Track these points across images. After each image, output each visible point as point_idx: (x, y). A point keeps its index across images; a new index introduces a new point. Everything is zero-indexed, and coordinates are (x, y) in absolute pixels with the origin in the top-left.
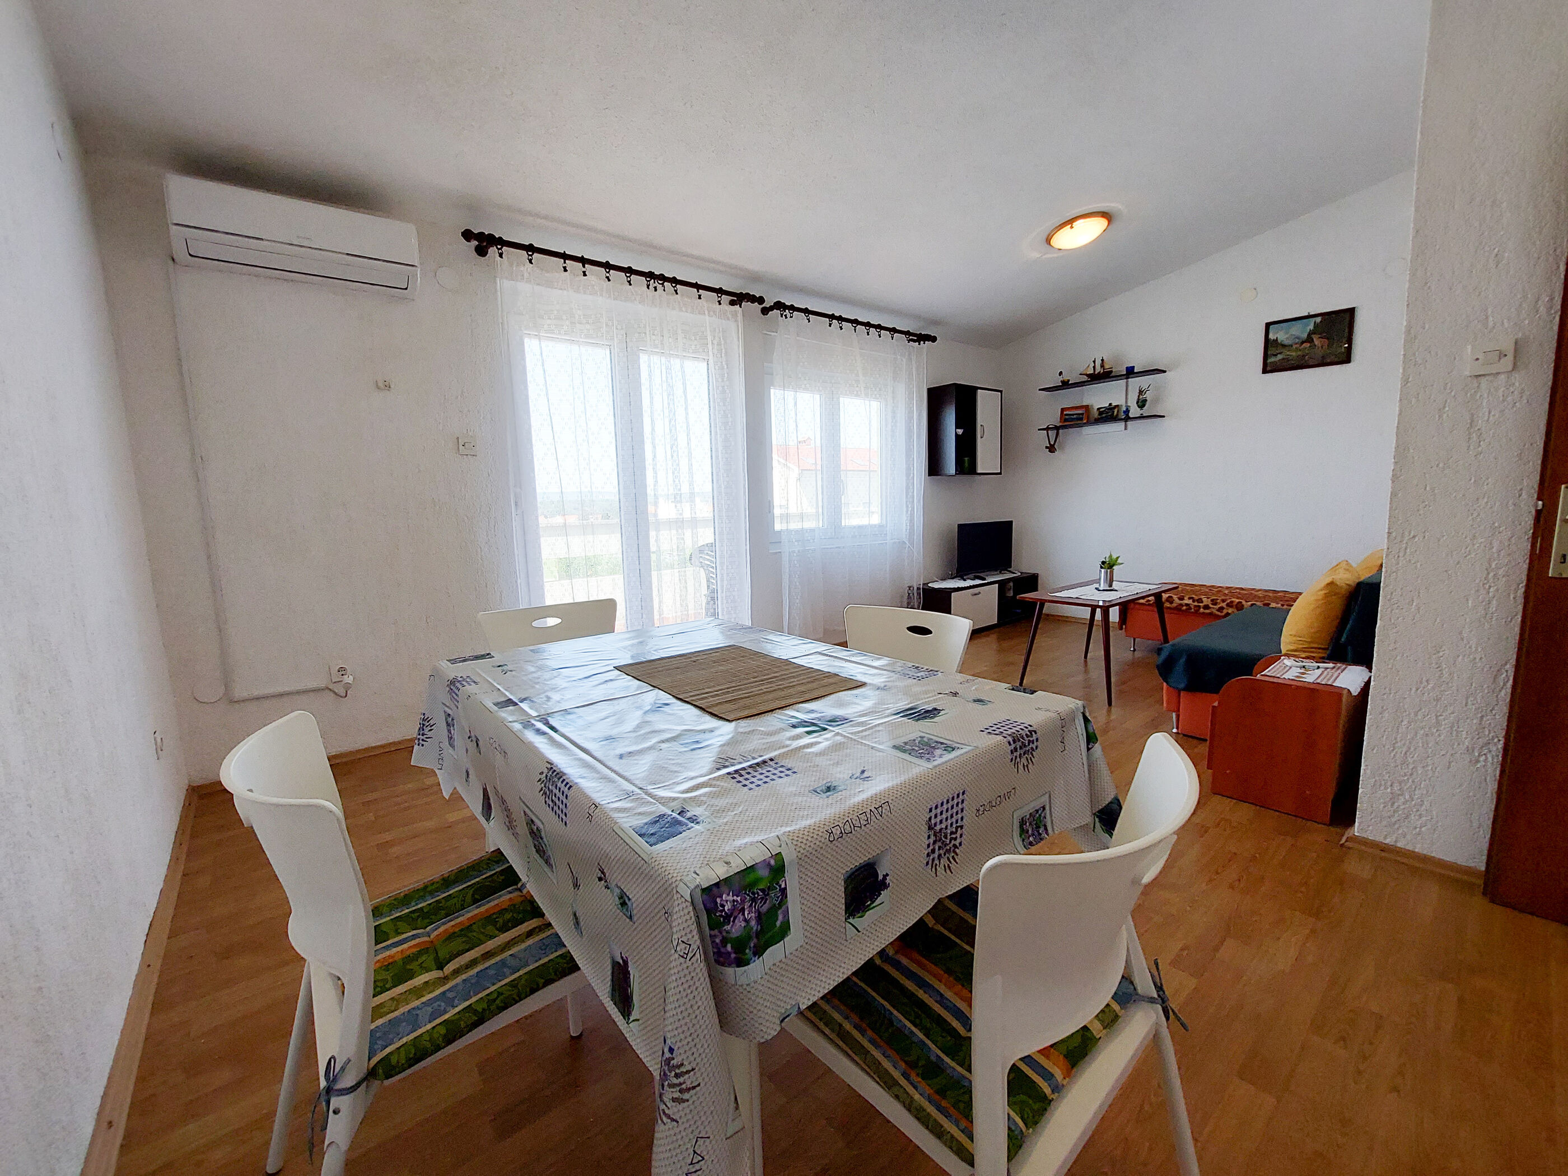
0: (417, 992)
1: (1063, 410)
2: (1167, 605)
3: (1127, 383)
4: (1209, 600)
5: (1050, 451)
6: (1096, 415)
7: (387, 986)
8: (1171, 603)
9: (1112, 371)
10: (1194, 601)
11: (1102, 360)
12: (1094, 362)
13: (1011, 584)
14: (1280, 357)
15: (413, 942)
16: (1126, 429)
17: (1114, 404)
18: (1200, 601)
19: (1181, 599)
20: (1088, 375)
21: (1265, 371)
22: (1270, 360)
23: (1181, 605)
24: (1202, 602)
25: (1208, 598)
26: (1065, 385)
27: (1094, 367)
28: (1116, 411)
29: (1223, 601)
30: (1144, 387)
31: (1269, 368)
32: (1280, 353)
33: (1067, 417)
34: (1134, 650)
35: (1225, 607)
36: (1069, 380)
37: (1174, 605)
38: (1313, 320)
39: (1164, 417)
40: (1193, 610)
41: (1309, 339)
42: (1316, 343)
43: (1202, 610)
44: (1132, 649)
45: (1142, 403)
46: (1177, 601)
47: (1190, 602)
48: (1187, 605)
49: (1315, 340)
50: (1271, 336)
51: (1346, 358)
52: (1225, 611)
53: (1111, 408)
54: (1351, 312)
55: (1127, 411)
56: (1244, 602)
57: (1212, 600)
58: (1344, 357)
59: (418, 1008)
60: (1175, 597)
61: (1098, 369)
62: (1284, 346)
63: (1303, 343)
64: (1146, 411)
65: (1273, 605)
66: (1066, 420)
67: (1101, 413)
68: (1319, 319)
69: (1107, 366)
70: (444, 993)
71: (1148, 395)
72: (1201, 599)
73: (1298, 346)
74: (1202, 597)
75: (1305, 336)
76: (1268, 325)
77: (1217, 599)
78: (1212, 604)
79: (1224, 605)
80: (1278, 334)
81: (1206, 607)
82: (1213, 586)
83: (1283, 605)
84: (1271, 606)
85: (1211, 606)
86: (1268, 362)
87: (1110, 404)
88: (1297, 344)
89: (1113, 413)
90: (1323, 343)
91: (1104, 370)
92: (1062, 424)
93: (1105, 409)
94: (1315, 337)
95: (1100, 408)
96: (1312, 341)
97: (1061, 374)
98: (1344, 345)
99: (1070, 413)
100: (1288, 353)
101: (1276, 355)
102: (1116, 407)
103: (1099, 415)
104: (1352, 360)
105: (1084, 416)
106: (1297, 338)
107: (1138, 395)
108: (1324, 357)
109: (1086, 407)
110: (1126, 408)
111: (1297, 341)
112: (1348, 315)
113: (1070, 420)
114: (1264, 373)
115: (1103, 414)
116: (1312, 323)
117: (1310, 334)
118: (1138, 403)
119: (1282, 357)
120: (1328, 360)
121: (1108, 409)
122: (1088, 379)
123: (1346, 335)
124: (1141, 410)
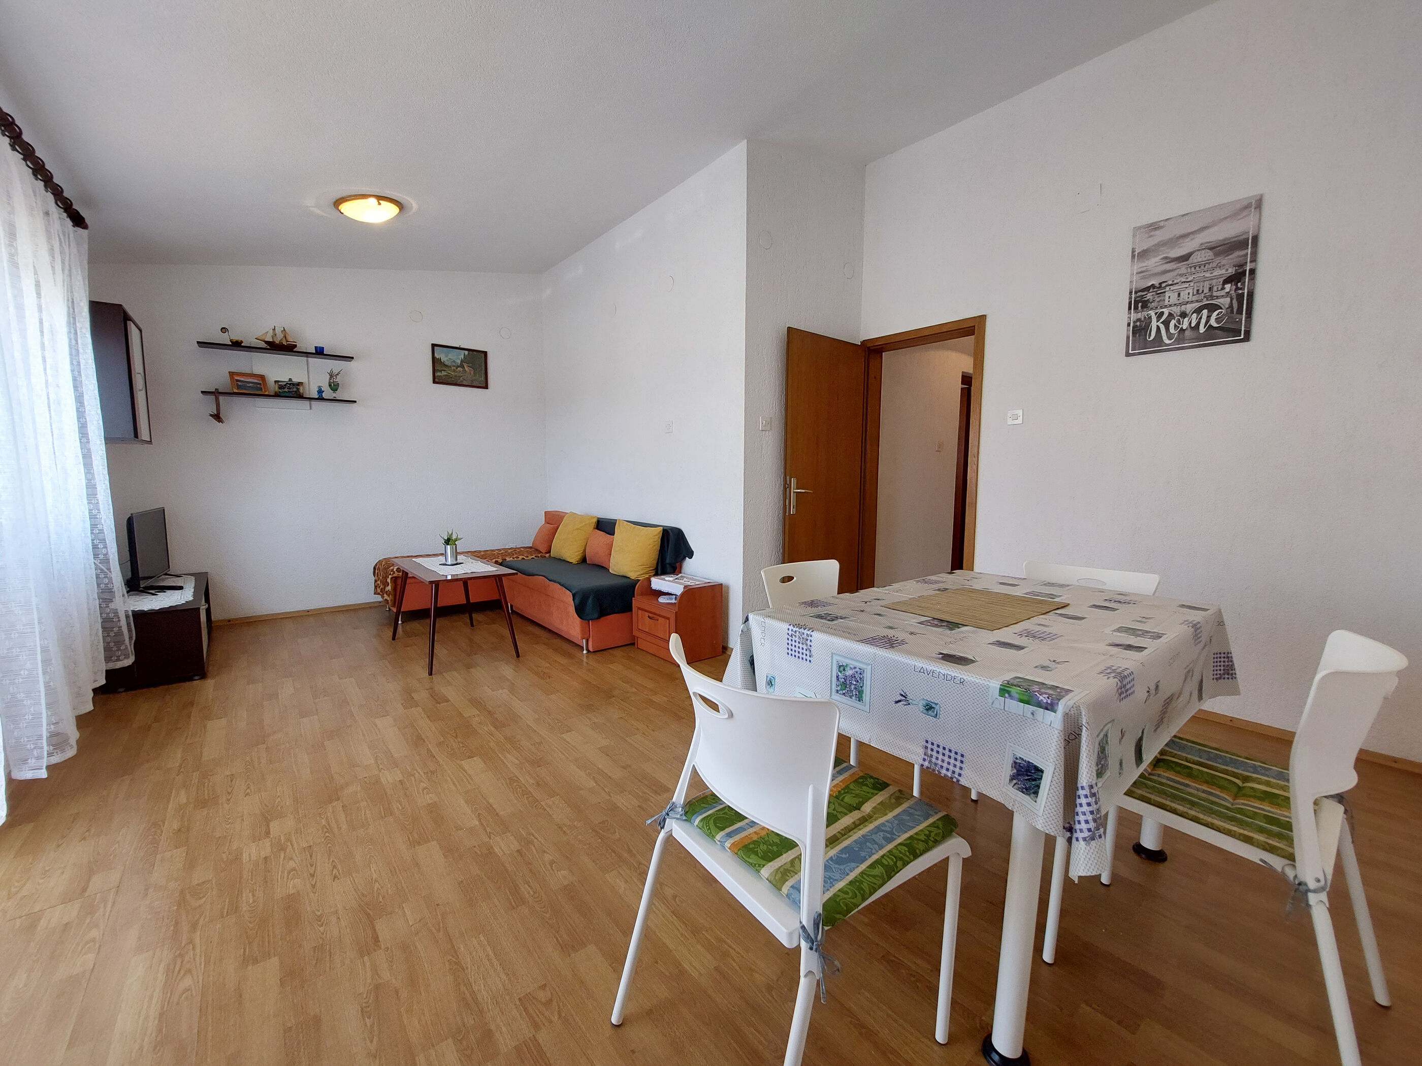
0: (1267, 784)
3: (315, 362)
5: (215, 420)
6: (274, 388)
7: (1283, 798)
9: (295, 346)
11: (285, 331)
12: (275, 330)
14: (444, 373)
15: (1250, 803)
20: (267, 342)
22: (440, 374)
26: (237, 345)
27: (274, 336)
28: (301, 388)
30: (335, 372)
31: (437, 381)
32: (444, 370)
33: (236, 383)
36: (240, 341)
38: (461, 352)
39: (355, 402)
41: (462, 365)
42: (466, 369)
45: (334, 387)
49: (465, 367)
51: (486, 386)
54: (483, 352)
59: (1274, 778)
61: (279, 339)
62: (445, 365)
64: (339, 395)
66: (239, 387)
69: (290, 339)
70: (1253, 773)
71: (338, 379)
73: (455, 368)
75: (459, 362)
80: (440, 354)
86: (436, 374)
87: (290, 380)
88: (454, 366)
89: (298, 389)
90: (470, 370)
91: (287, 341)
92: (235, 391)
93: (285, 383)
94: (465, 365)
95: (278, 381)
96: (463, 367)
97: (224, 330)
98: (483, 376)
99: (242, 379)
100: (449, 372)
101: (441, 371)
102: (300, 384)
103: (280, 388)
104: (489, 387)
105: (262, 386)
106: (454, 361)
107: (328, 376)
108: (472, 381)
109: (262, 377)
110: (320, 387)
111: (454, 364)
112: (483, 355)
113: (245, 388)
114: (433, 383)
115: (284, 388)
116: (462, 355)
117: (462, 361)
118: (330, 385)
119: (445, 374)
120: (474, 384)
121: (290, 384)
122: (266, 346)
123: (483, 369)
124: (334, 393)
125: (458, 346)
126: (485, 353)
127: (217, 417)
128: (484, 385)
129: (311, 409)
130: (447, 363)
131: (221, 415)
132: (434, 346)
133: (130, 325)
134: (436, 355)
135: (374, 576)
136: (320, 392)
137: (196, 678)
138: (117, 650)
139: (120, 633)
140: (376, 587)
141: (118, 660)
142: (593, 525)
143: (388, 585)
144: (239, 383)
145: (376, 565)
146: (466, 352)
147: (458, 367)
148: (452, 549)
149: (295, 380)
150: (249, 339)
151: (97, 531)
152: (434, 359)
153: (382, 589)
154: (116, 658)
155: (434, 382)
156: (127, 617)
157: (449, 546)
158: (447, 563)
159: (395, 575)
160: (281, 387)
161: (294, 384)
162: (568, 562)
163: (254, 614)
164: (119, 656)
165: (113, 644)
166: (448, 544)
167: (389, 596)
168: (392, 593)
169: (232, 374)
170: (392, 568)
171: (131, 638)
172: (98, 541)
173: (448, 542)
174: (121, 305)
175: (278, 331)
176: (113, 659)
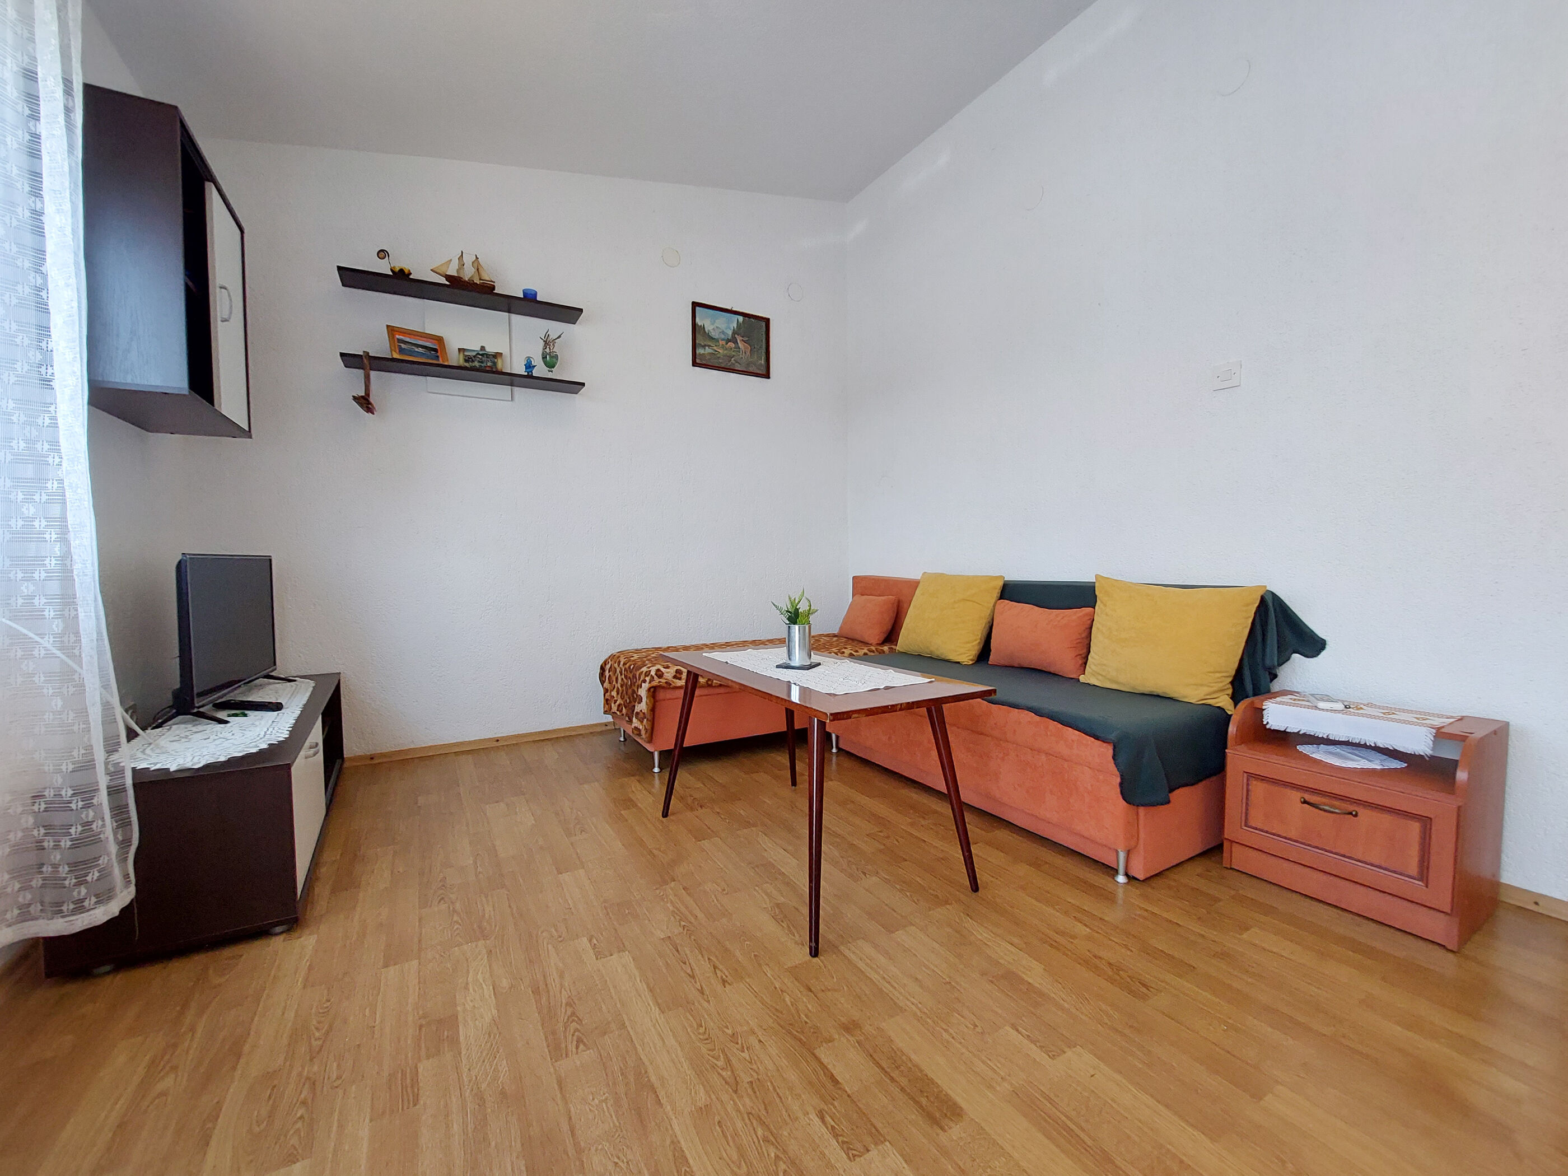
1: (394, 330)
5: (359, 405)
6: (454, 358)
9: (493, 290)
11: (477, 258)
12: (463, 256)
14: (708, 350)
17: (487, 350)
20: (448, 277)
22: (700, 350)
26: (401, 280)
27: (461, 269)
28: (498, 362)
30: (552, 338)
31: (697, 360)
32: (708, 345)
33: (399, 345)
36: (410, 274)
38: (735, 317)
39: (583, 385)
41: (734, 340)
42: (740, 346)
45: (550, 361)
49: (738, 341)
50: (699, 321)
51: (766, 374)
53: (483, 352)
55: (531, 367)
61: (468, 275)
62: (710, 337)
66: (395, 350)
67: (464, 359)
69: (484, 277)
71: (559, 351)
73: (724, 343)
75: (730, 333)
80: (704, 319)
86: (697, 352)
87: (483, 348)
88: (723, 340)
89: (495, 364)
90: (746, 348)
91: (480, 279)
92: (396, 356)
93: (474, 354)
94: (739, 339)
95: (464, 350)
96: (736, 342)
97: (382, 254)
98: (763, 357)
99: (408, 340)
100: (715, 348)
101: (704, 347)
102: (497, 355)
103: (466, 361)
104: (771, 376)
105: (439, 354)
106: (723, 332)
107: (542, 343)
108: (748, 365)
109: (440, 340)
110: (529, 358)
111: (723, 336)
112: (764, 324)
113: (411, 353)
114: (693, 365)
115: (473, 361)
116: (735, 321)
117: (734, 333)
118: (544, 358)
119: (710, 351)
120: (751, 369)
121: (482, 355)
122: (448, 283)
123: (764, 346)
124: (549, 371)
125: (730, 308)
126: (767, 321)
127: (365, 402)
128: (764, 373)
129: (512, 400)
130: (713, 334)
131: (371, 400)
132: (695, 305)
133: (211, 189)
134: (697, 320)
135: (602, 682)
136: (529, 366)
137: (278, 929)
138: (78, 884)
139: (89, 839)
140: (607, 701)
141: (80, 907)
142: (996, 593)
143: (641, 701)
144: (403, 346)
145: (605, 663)
146: (741, 319)
147: (728, 341)
148: (802, 632)
149: (490, 349)
150: (422, 271)
151: (43, 575)
152: (695, 327)
153: (619, 705)
154: (72, 906)
155: (695, 364)
156: (115, 791)
157: (797, 627)
158: (793, 664)
159: (654, 684)
160: (468, 359)
161: (487, 355)
162: (948, 661)
163: (412, 746)
164: (83, 900)
165: (67, 869)
166: (795, 623)
167: (642, 722)
168: (648, 716)
169: (391, 330)
170: (644, 669)
171: (124, 844)
172: (43, 600)
173: (794, 617)
174: (176, 107)
175: (468, 260)
176: (64, 908)
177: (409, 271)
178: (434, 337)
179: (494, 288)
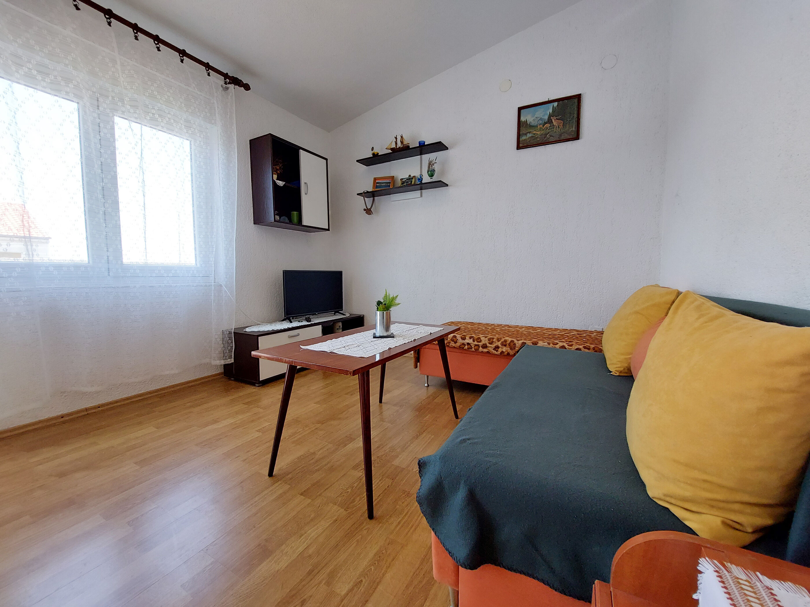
1: (375, 179)
2: (452, 344)
3: (421, 158)
4: (486, 339)
5: (367, 213)
6: (399, 184)
8: (456, 342)
10: (474, 341)
11: (402, 137)
12: (396, 138)
13: (340, 324)
14: (529, 135)
16: (421, 196)
17: (412, 176)
18: (478, 339)
19: (464, 338)
20: (392, 149)
21: (519, 148)
22: (523, 138)
23: (463, 344)
24: (481, 341)
25: (486, 337)
26: (376, 156)
27: (396, 143)
28: (413, 180)
29: (498, 340)
30: (433, 161)
31: (521, 145)
32: (530, 132)
33: (378, 185)
34: (428, 386)
35: (500, 345)
36: (378, 154)
37: (458, 344)
38: (551, 106)
39: (448, 185)
40: (473, 349)
41: (550, 121)
42: (555, 123)
43: (481, 349)
44: (426, 385)
45: (431, 173)
46: (460, 341)
47: (471, 341)
48: (468, 344)
49: (553, 121)
50: (523, 119)
51: (577, 137)
52: (500, 350)
53: (410, 178)
54: (578, 97)
55: (421, 179)
56: (516, 341)
57: (489, 340)
58: (575, 136)
60: (458, 337)
61: (399, 145)
62: (531, 126)
63: (545, 123)
65: (541, 344)
66: (377, 187)
67: (403, 183)
68: (556, 104)
69: (405, 143)
71: (436, 167)
72: (479, 338)
73: (541, 126)
74: (481, 336)
75: (546, 117)
76: (520, 109)
77: (493, 338)
78: (490, 343)
79: (499, 344)
80: (528, 117)
81: (485, 346)
82: (487, 324)
83: (549, 344)
84: (539, 345)
85: (488, 345)
86: (520, 140)
87: (410, 176)
88: (540, 124)
89: (412, 182)
91: (403, 145)
92: (374, 189)
93: (406, 179)
95: (402, 179)
97: (372, 149)
98: (575, 126)
99: (379, 181)
100: (535, 133)
101: (526, 135)
104: (579, 137)
105: (393, 184)
106: (541, 118)
108: (561, 135)
109: (393, 177)
110: (420, 176)
111: (541, 122)
112: (576, 100)
113: (382, 187)
114: (517, 149)
115: (405, 183)
118: (428, 173)
119: (531, 135)
120: (563, 137)
122: (392, 152)
123: (575, 116)
124: (431, 179)
125: (547, 100)
127: (368, 211)
130: (533, 123)
152: (520, 123)
177: (377, 153)
178: (388, 177)
179: (409, 146)
